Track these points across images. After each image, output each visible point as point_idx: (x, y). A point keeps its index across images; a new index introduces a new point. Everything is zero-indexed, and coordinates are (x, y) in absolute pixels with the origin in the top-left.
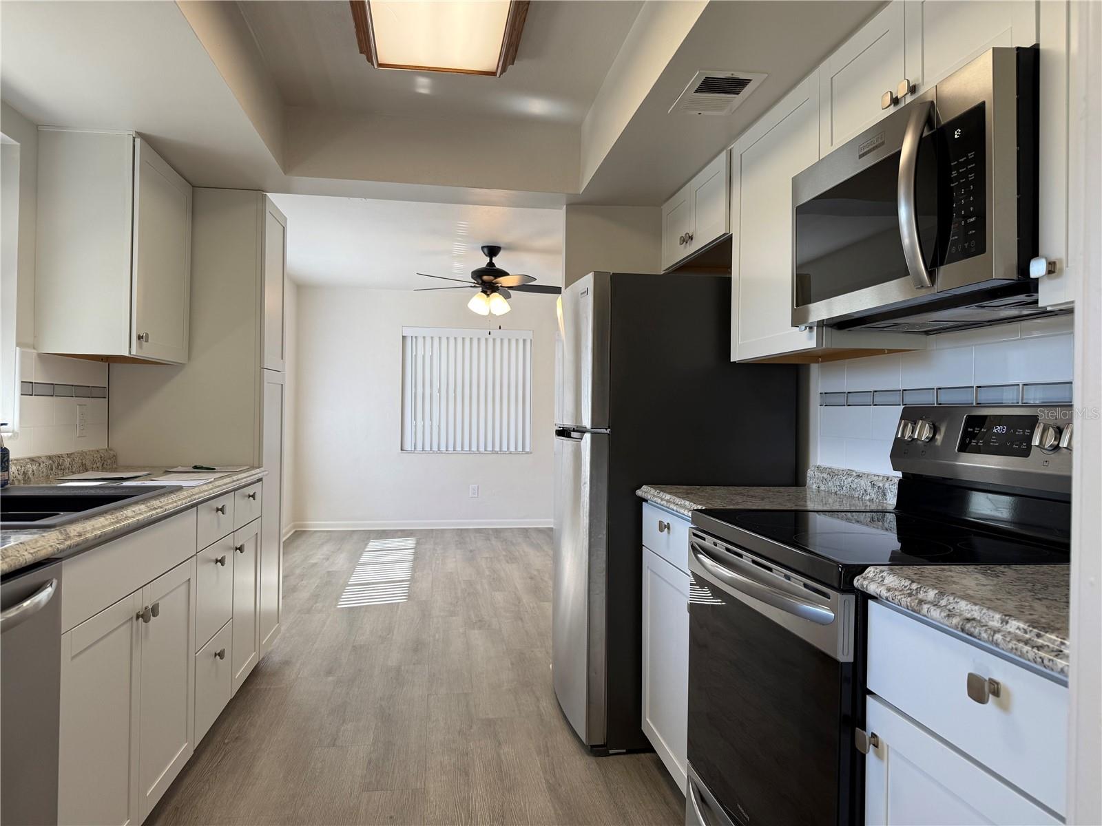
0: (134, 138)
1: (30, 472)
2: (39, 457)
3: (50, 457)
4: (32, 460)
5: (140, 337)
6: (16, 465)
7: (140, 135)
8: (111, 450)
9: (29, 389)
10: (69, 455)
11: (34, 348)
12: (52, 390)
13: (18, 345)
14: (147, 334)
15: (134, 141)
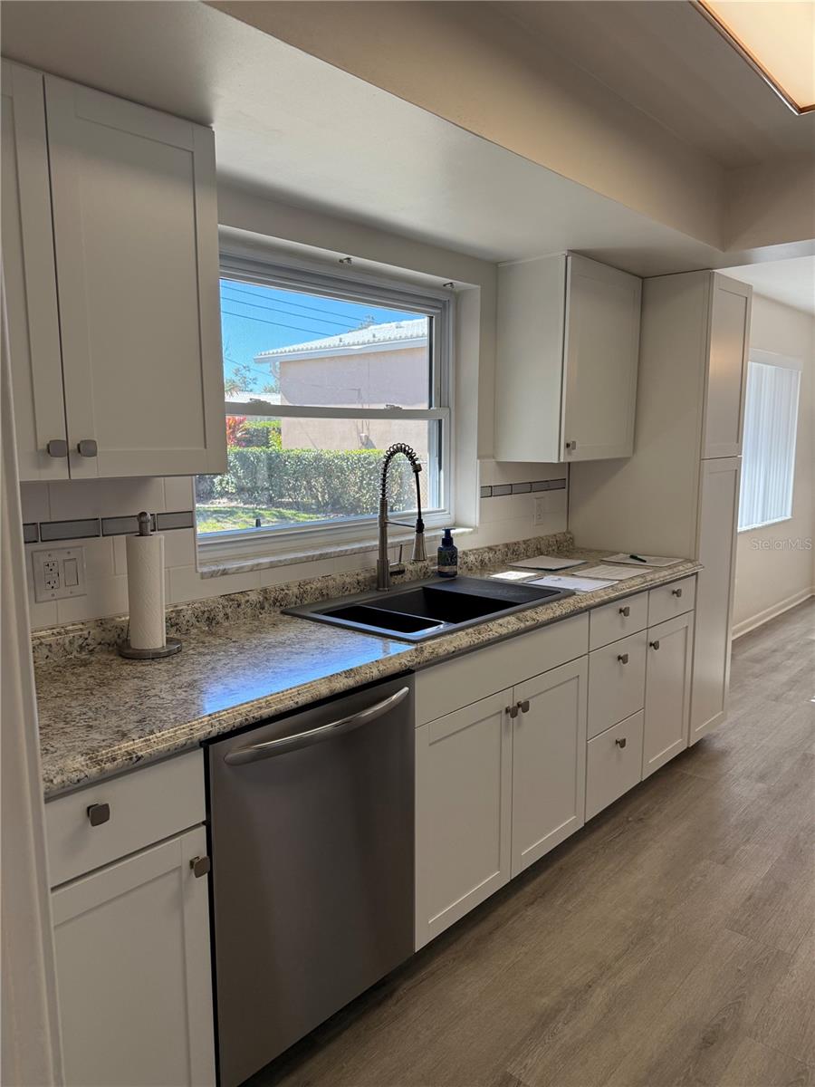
0: (567, 257)
1: (486, 560)
2: (497, 546)
3: (507, 545)
4: (490, 549)
5: (568, 445)
6: (474, 554)
7: (572, 252)
8: (569, 533)
9: (488, 492)
10: (525, 542)
11: (494, 457)
12: (511, 490)
13: (479, 457)
14: (574, 442)
15: (566, 260)
